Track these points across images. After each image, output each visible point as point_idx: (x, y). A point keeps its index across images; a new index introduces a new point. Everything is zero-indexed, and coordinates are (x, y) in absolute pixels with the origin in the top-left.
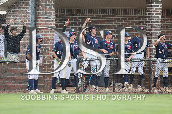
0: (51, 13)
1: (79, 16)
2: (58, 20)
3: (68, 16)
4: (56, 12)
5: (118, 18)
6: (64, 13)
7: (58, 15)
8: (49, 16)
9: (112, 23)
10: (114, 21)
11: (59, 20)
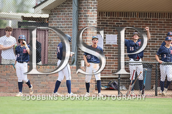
0: (93, 16)
1: (121, 19)
2: (100, 23)
3: (110, 20)
4: (98, 16)
5: (161, 21)
6: (106, 16)
7: (101, 18)
8: (91, 19)
9: (155, 27)
10: (156, 25)
11: (102, 23)
